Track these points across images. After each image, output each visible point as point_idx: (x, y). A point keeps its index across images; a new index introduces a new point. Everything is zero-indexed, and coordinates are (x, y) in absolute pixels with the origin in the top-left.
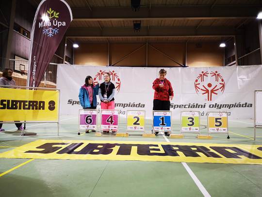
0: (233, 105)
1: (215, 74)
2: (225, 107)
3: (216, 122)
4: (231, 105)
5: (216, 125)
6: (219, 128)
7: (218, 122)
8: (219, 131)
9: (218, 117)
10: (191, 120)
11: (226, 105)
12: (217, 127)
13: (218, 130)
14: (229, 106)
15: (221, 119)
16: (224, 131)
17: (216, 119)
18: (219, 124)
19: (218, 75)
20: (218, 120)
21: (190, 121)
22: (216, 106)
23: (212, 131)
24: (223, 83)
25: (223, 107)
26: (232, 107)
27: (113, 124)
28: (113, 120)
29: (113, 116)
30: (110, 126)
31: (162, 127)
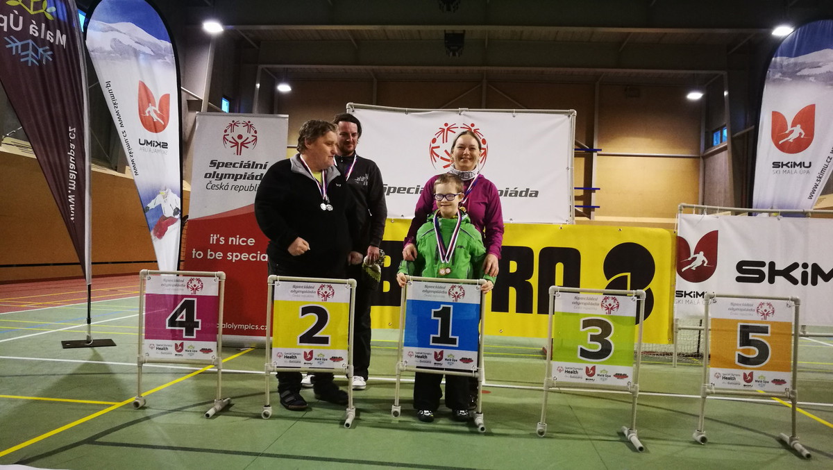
7: (754, 346)
8: (756, 388)
12: (748, 369)
15: (764, 330)
20: (752, 336)
21: (593, 338)
23: (722, 385)
27: (194, 337)
28: (196, 320)
29: (195, 299)
30: (182, 345)
31: (438, 351)
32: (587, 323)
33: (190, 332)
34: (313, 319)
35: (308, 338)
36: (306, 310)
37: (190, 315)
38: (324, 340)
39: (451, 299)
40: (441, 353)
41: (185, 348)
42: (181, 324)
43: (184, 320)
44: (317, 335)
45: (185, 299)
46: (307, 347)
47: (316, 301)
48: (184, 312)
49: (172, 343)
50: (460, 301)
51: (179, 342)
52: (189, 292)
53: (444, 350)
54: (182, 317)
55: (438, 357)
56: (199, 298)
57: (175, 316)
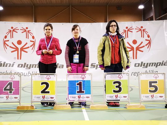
0: (160, 63)
1: (140, 30)
2: (152, 66)
3: (151, 86)
4: (158, 63)
5: (150, 91)
6: (155, 94)
7: (153, 87)
8: (154, 99)
9: (153, 79)
10: (117, 84)
11: (153, 64)
12: (152, 94)
13: (152, 96)
14: (157, 65)
15: (156, 82)
16: (161, 99)
17: (151, 83)
18: (153, 89)
19: (143, 30)
20: (153, 84)
21: (117, 87)
22: (142, 64)
23: (145, 99)
24: (149, 39)
25: (149, 66)
26: (159, 65)
27: (12, 94)
28: (12, 88)
29: (12, 82)
30: (8, 96)
31: (79, 95)
32: (115, 83)
33: (11, 92)
34: (45, 86)
35: (43, 92)
36: (42, 83)
37: (11, 87)
38: (48, 92)
39: (82, 80)
40: (80, 96)
41: (9, 97)
42: (8, 90)
43: (9, 88)
44: (46, 91)
45: (9, 82)
46: (44, 94)
47: (45, 80)
48: (9, 86)
49: (5, 96)
50: (84, 80)
51: (7, 95)
52: (11, 80)
53: (81, 95)
54: (8, 88)
55: (79, 97)
56: (14, 81)
57: (6, 87)
